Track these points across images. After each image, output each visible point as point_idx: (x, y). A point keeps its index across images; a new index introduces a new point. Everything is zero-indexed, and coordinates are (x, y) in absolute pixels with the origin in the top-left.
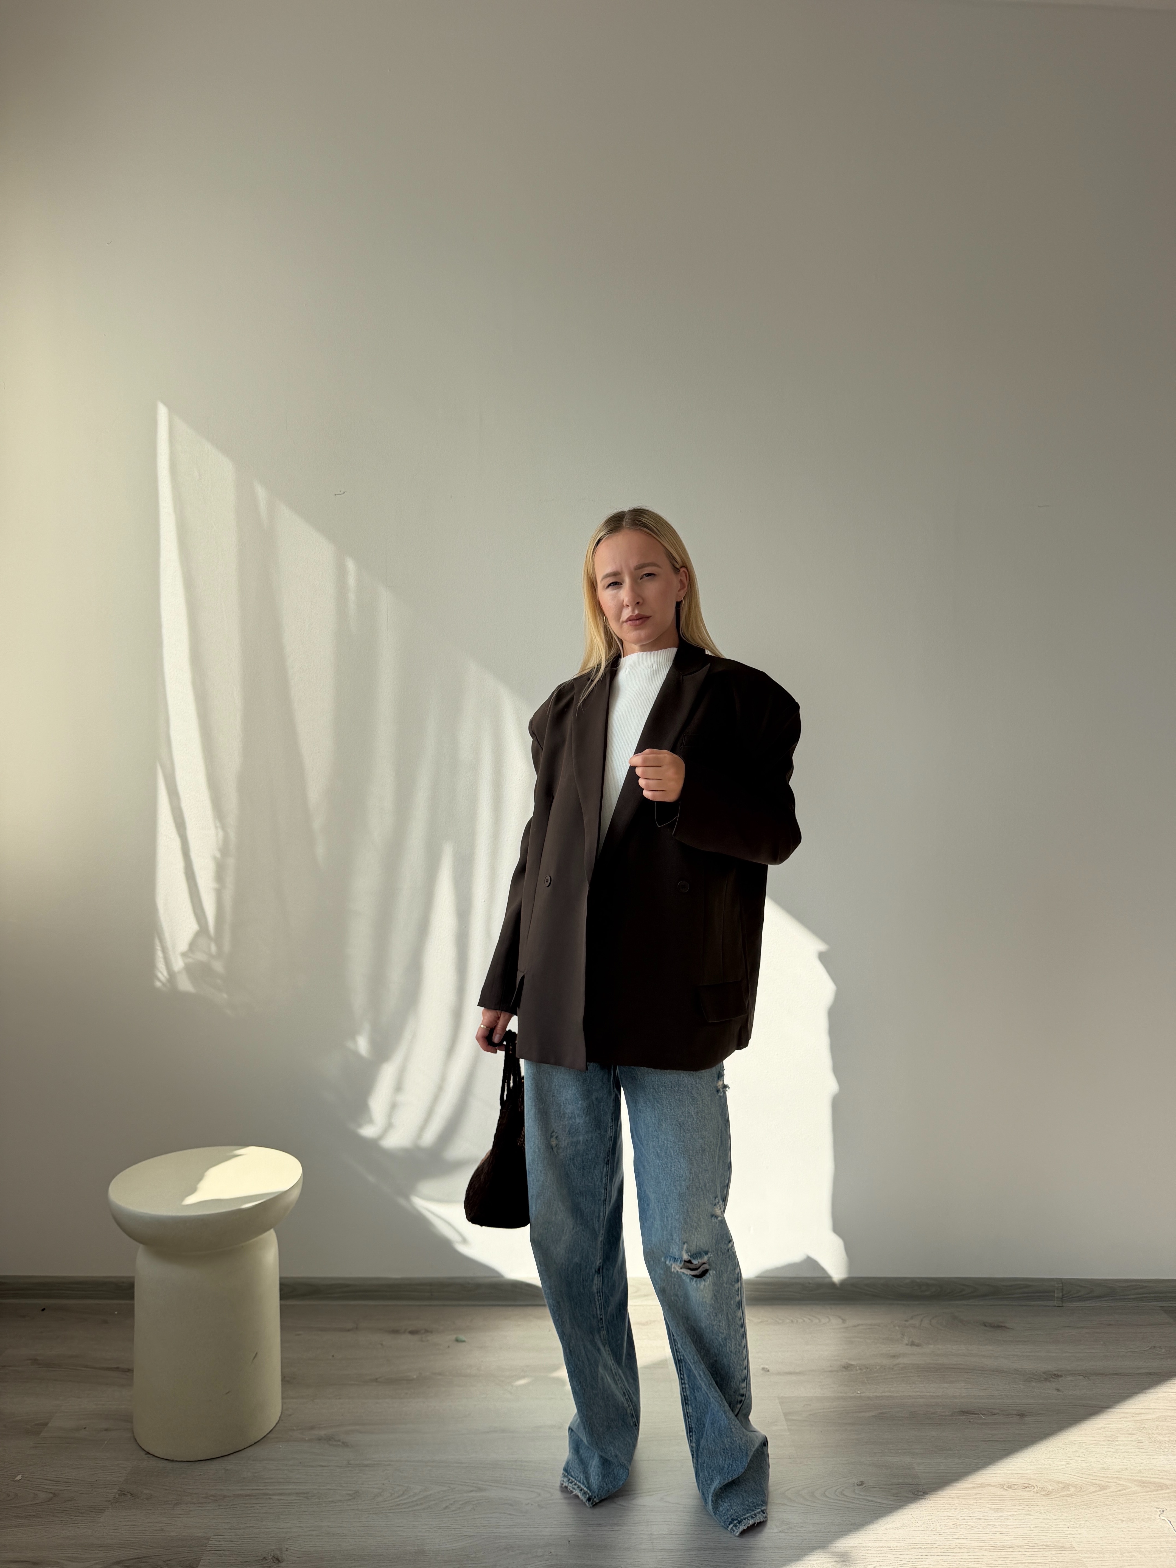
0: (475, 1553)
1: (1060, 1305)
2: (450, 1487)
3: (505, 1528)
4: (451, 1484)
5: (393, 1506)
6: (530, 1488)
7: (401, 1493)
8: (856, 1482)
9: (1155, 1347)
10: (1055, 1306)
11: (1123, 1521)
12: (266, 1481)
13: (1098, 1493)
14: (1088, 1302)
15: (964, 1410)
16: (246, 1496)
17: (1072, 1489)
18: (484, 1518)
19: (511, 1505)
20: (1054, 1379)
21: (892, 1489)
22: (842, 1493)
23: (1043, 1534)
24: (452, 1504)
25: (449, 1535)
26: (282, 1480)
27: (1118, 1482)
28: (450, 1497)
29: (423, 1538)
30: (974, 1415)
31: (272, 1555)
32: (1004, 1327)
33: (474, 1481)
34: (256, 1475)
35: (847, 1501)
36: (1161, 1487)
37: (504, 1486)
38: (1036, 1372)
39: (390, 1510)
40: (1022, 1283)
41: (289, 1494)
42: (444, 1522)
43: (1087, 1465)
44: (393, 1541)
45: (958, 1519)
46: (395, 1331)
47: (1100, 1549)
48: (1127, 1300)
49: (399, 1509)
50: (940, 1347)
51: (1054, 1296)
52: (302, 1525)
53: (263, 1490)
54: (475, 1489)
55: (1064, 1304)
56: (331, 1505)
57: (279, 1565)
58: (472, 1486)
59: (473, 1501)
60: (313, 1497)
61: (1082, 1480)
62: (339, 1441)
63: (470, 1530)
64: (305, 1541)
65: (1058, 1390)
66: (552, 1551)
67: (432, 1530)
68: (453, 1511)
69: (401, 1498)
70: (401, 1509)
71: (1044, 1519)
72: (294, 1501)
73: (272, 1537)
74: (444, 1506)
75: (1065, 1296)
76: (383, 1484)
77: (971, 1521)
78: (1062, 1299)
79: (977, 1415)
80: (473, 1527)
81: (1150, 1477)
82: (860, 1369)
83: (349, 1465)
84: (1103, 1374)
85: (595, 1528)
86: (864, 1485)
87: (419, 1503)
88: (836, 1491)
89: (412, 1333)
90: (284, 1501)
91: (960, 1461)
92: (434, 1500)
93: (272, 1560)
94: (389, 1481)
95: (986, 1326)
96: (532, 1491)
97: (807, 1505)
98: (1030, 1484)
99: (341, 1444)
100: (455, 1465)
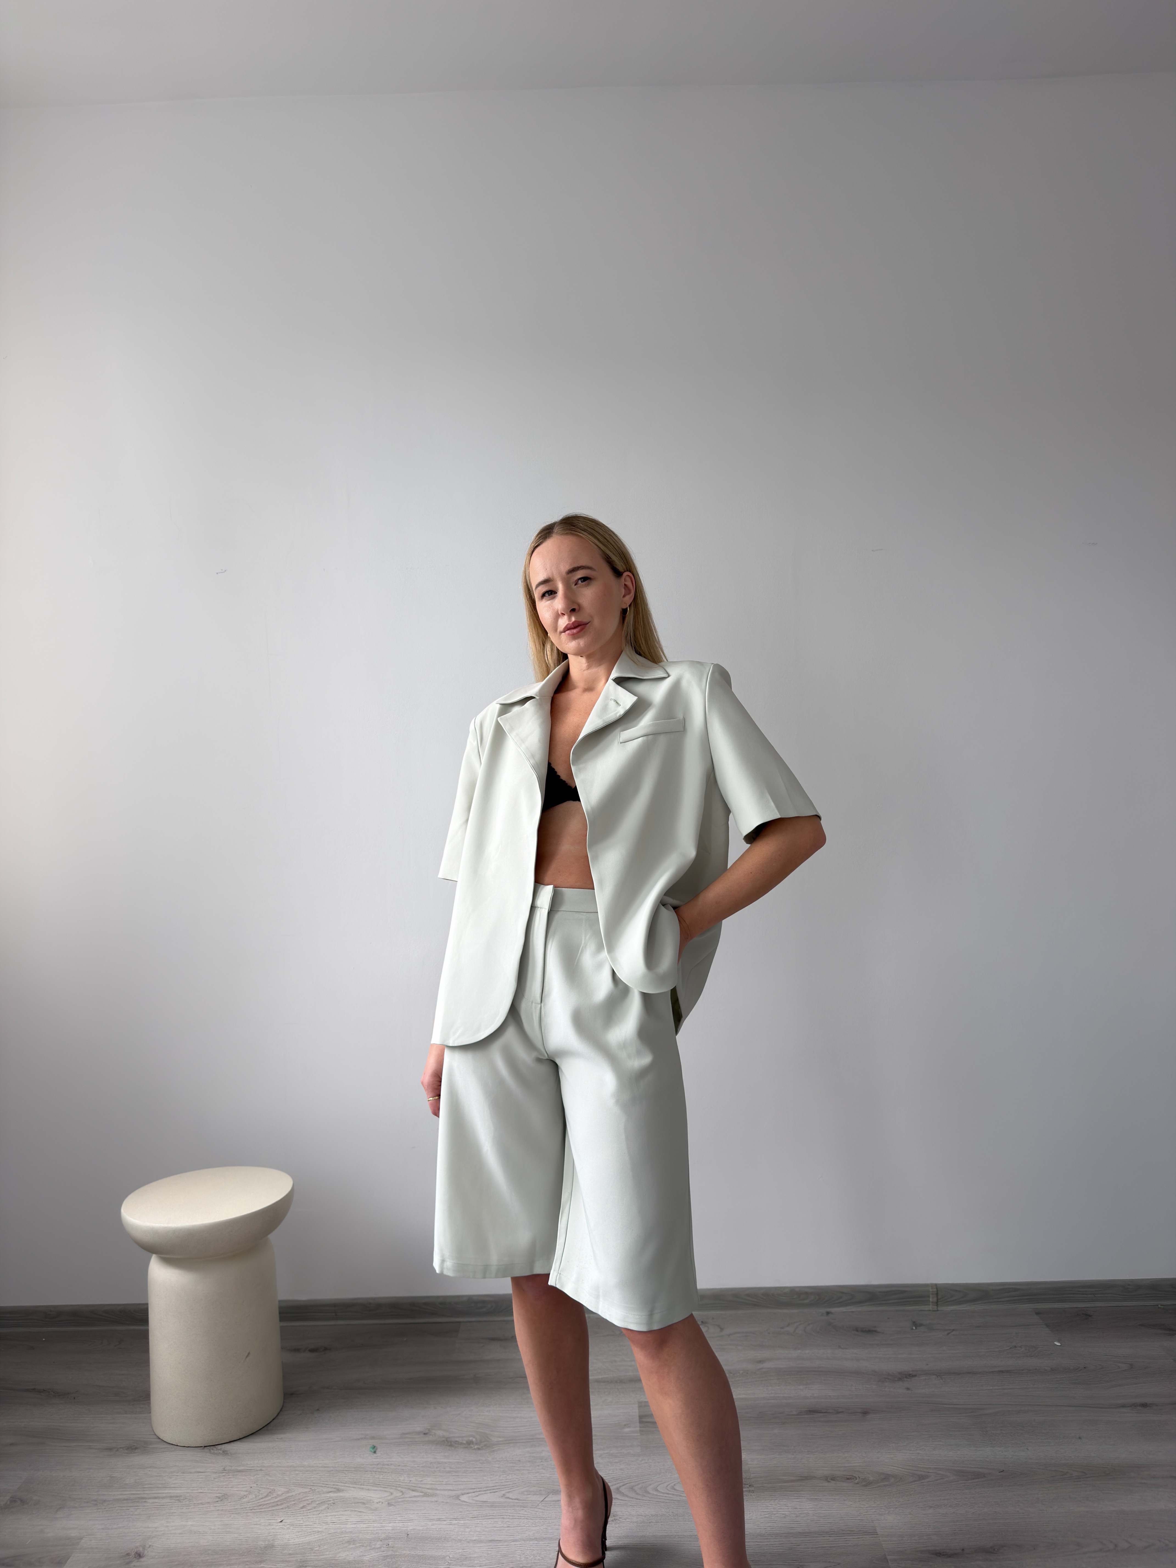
0: (319, 1546)
1: (936, 1309)
2: (310, 1489)
3: (352, 1524)
5: (255, 1507)
6: (385, 1488)
7: (265, 1495)
9: (1015, 1347)
10: (930, 1310)
12: (146, 1486)
13: (916, 1483)
14: (963, 1306)
15: (810, 1409)
16: (125, 1500)
17: (892, 1480)
18: (335, 1515)
19: (364, 1503)
20: (907, 1378)
22: (673, 1488)
23: (852, 1521)
24: (309, 1504)
25: (299, 1532)
26: (160, 1486)
27: (938, 1472)
29: (275, 1534)
30: (820, 1414)
31: (135, 1551)
32: (875, 1331)
33: (333, 1483)
34: (138, 1481)
35: (675, 1495)
36: (978, 1475)
37: (362, 1487)
38: (892, 1373)
39: (251, 1510)
40: (897, 1289)
41: (163, 1498)
42: (298, 1520)
43: (913, 1457)
44: (247, 1537)
45: (774, 1509)
46: (297, 1350)
47: (900, 1533)
48: (1001, 1303)
49: (260, 1509)
50: (807, 1352)
51: (930, 1301)
52: (168, 1524)
53: (141, 1494)
55: (939, 1309)
56: (199, 1506)
57: (139, 1560)
58: (332, 1487)
59: (330, 1501)
60: (184, 1499)
61: (905, 1472)
63: (319, 1526)
64: (167, 1539)
65: (908, 1389)
66: (390, 1543)
67: (285, 1528)
68: (309, 1510)
69: (264, 1499)
70: (262, 1509)
71: (856, 1507)
72: (166, 1504)
73: (139, 1536)
74: (302, 1505)
75: (940, 1300)
76: (251, 1487)
77: (786, 1510)
78: (937, 1303)
79: (822, 1414)
80: (323, 1524)
81: (971, 1468)
83: (224, 1471)
84: (955, 1373)
85: (434, 1522)
87: (279, 1503)
88: (668, 1485)
90: (157, 1504)
91: (793, 1456)
92: (294, 1501)
93: (134, 1556)
94: (257, 1485)
95: (857, 1331)
96: (385, 1491)
97: (637, 1499)
98: (853, 1476)
99: (221, 1452)
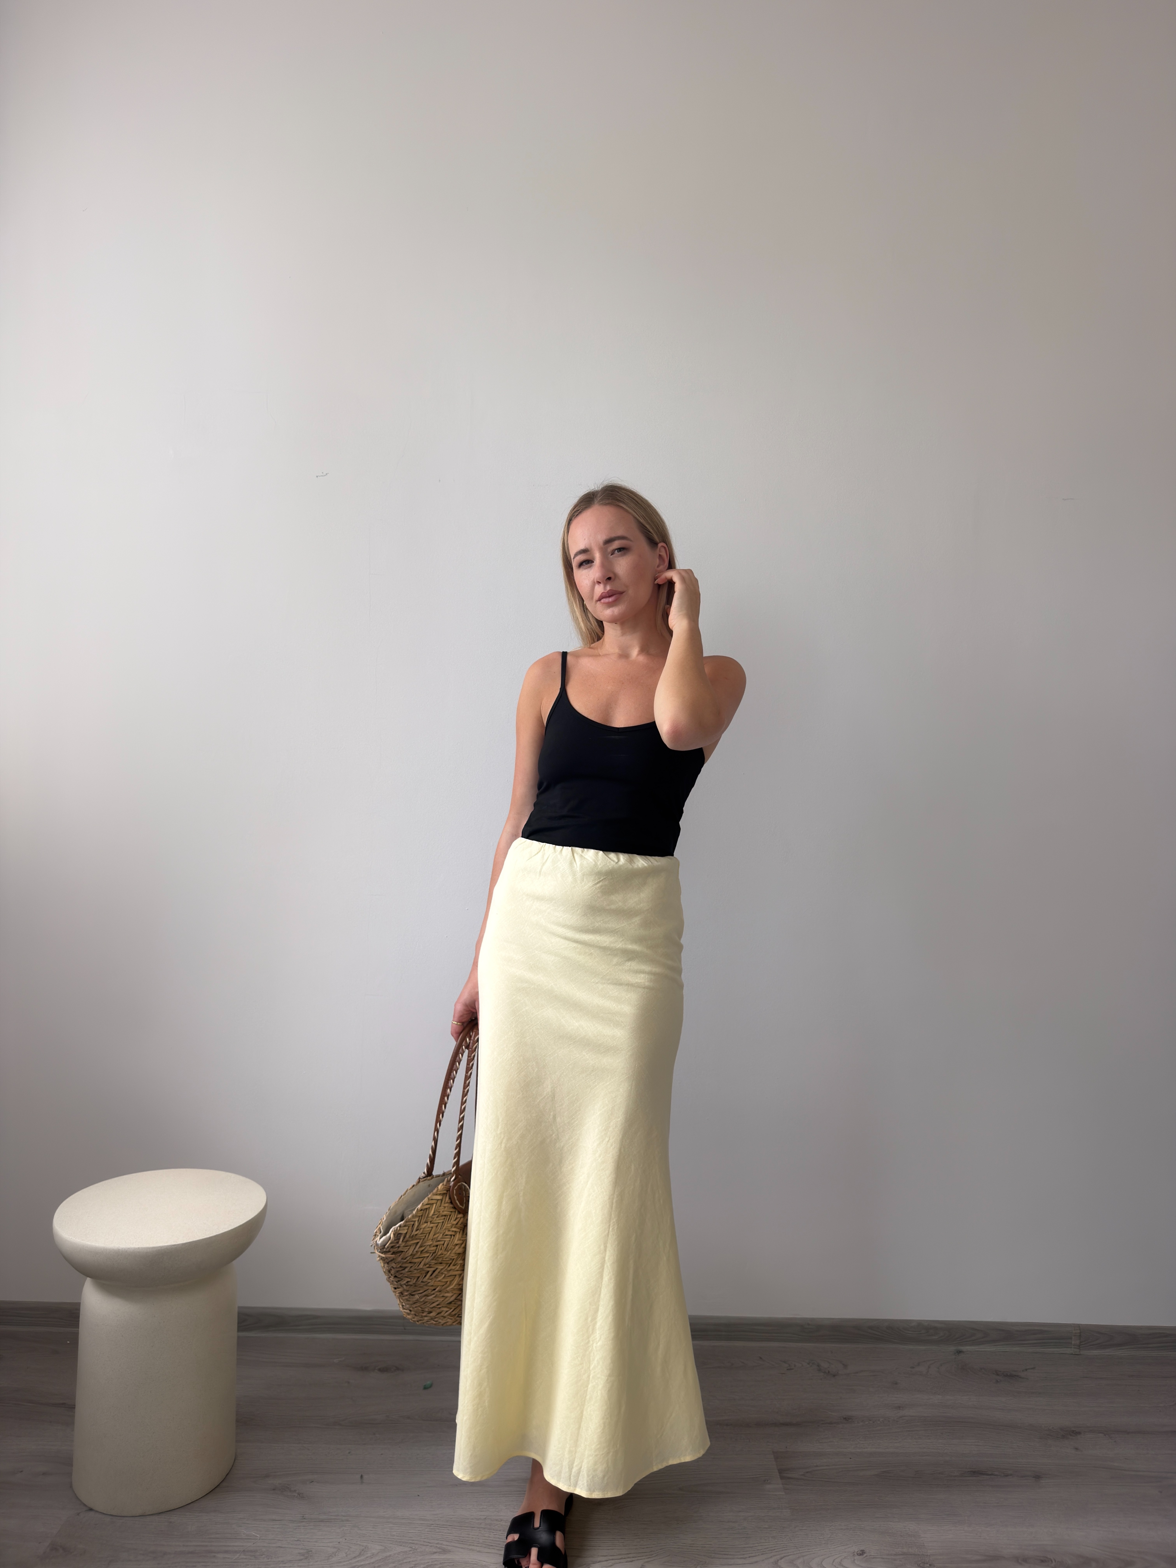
1: (1078, 1353)
7: (357, 1553)
8: (856, 1551)
10: (1074, 1354)
12: (212, 1536)
14: (1108, 1350)
16: (189, 1553)
17: (1094, 1565)
20: (1072, 1436)
21: (895, 1560)
22: (840, 1564)
26: (229, 1536)
27: (1147, 1557)
28: (411, 1560)
30: (985, 1476)
32: (1018, 1377)
33: (437, 1542)
34: (202, 1529)
38: (1053, 1428)
40: (1036, 1328)
43: (1108, 1536)
46: (364, 1369)
48: (1149, 1349)
50: (949, 1397)
51: (1071, 1343)
53: (207, 1546)
54: (439, 1550)
55: (1082, 1353)
58: (437, 1547)
59: (436, 1564)
61: (1104, 1554)
62: (295, 1491)
65: (1077, 1449)
72: (239, 1561)
75: (1083, 1343)
78: (1080, 1346)
79: (988, 1476)
83: (303, 1520)
84: (1124, 1432)
86: (865, 1555)
88: (834, 1561)
89: (382, 1370)
90: (228, 1560)
91: (970, 1530)
92: (393, 1563)
94: (346, 1539)
95: (998, 1375)
98: (1046, 1558)
99: (297, 1495)
100: (419, 1522)
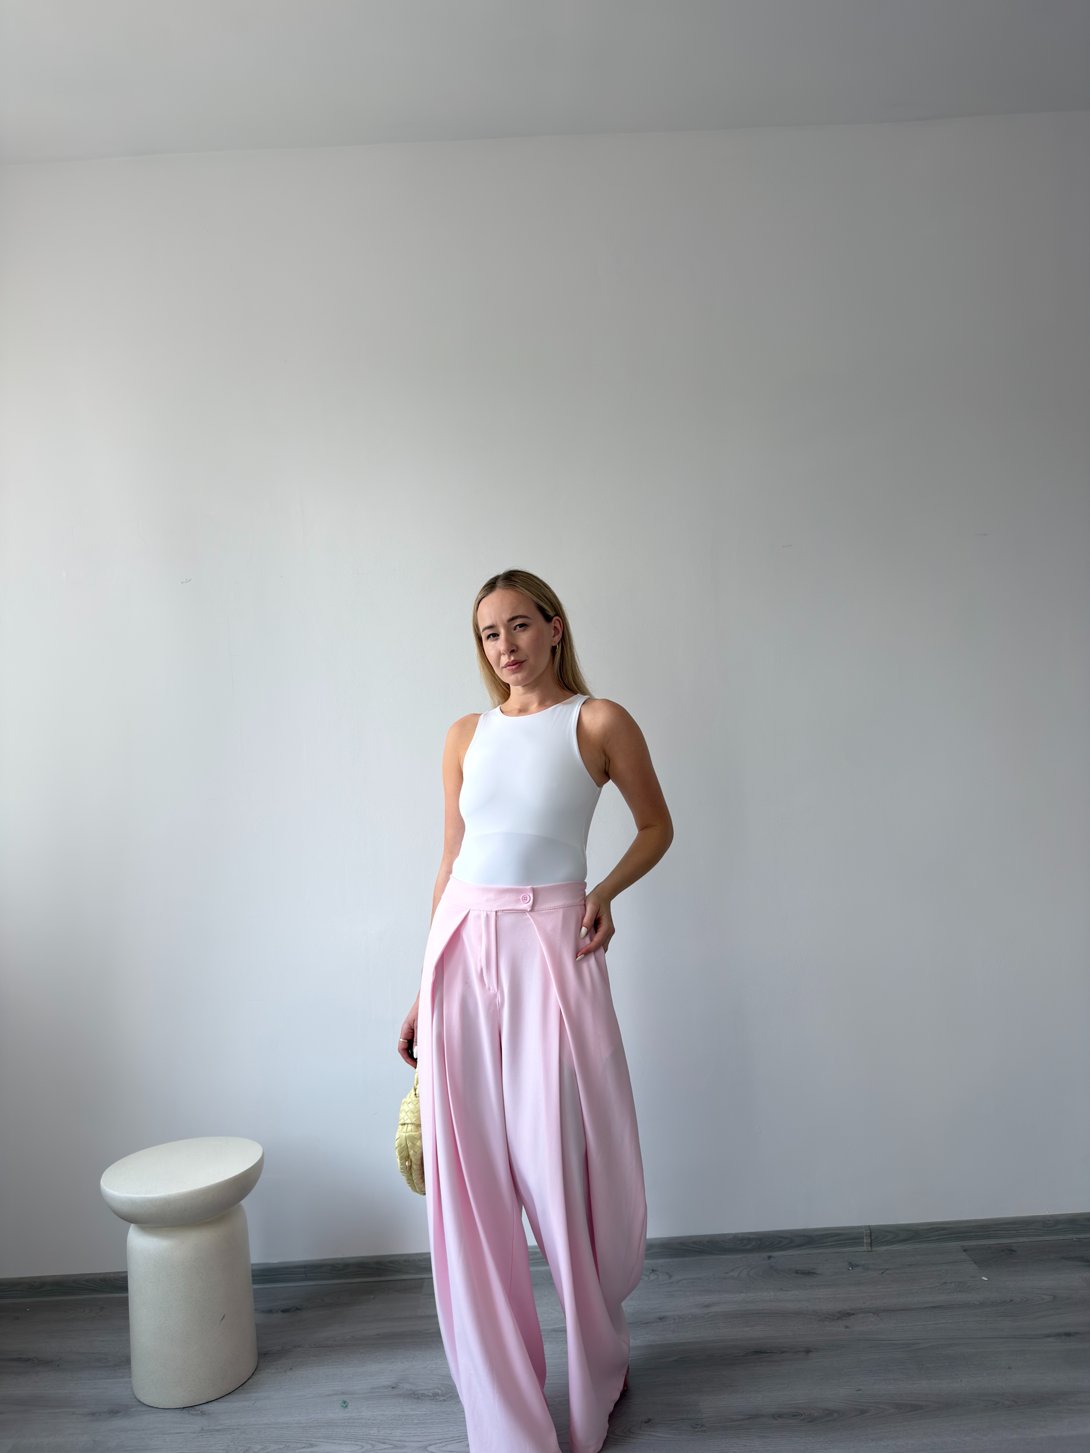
1: (870, 1250)
4: (288, 1442)
9: (946, 1283)
10: (865, 1251)
11: (872, 1440)
12: (128, 1449)
13: (857, 1417)
14: (895, 1246)
15: (756, 1350)
17: (836, 1415)
20: (846, 1317)
21: (674, 1424)
26: (141, 1448)
27: (878, 1406)
30: (764, 1354)
32: (814, 1273)
34: (120, 1444)
36: (915, 1407)
38: (832, 1312)
40: (834, 1232)
43: (853, 1392)
48: (930, 1242)
50: (751, 1294)
51: (864, 1242)
61: (846, 1406)
65: (847, 1327)
75: (873, 1241)
76: (228, 1446)
78: (871, 1245)
79: (767, 1354)
81: (909, 1400)
82: (674, 1319)
84: (891, 1310)
94: (234, 1443)
95: (797, 1273)
98: (798, 1413)
100: (294, 1425)
